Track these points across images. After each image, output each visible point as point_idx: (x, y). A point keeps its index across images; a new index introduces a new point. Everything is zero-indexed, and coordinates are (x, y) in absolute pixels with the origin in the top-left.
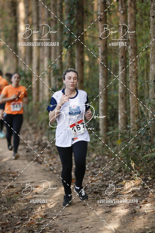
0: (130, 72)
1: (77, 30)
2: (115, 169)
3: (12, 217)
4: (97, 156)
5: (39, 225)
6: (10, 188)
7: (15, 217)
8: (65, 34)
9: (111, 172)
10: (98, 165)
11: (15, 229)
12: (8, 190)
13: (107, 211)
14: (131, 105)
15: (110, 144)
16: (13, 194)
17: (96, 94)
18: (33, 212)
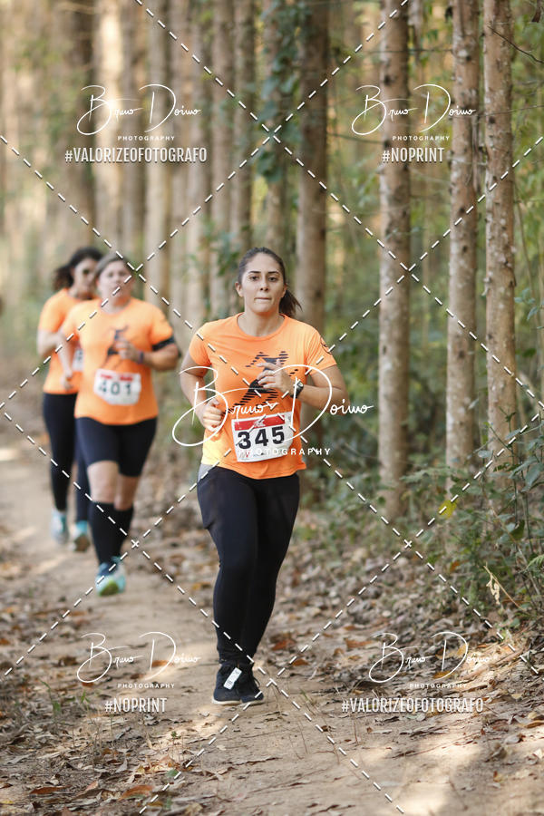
0: (490, 262)
2: (431, 602)
3: (69, 766)
4: (371, 555)
5: (164, 797)
6: (62, 664)
7: (80, 766)
9: (417, 615)
10: (372, 590)
11: (80, 808)
12: (57, 671)
13: (404, 749)
14: (490, 378)
15: (414, 515)
16: (75, 686)
17: (368, 340)
18: (142, 750)
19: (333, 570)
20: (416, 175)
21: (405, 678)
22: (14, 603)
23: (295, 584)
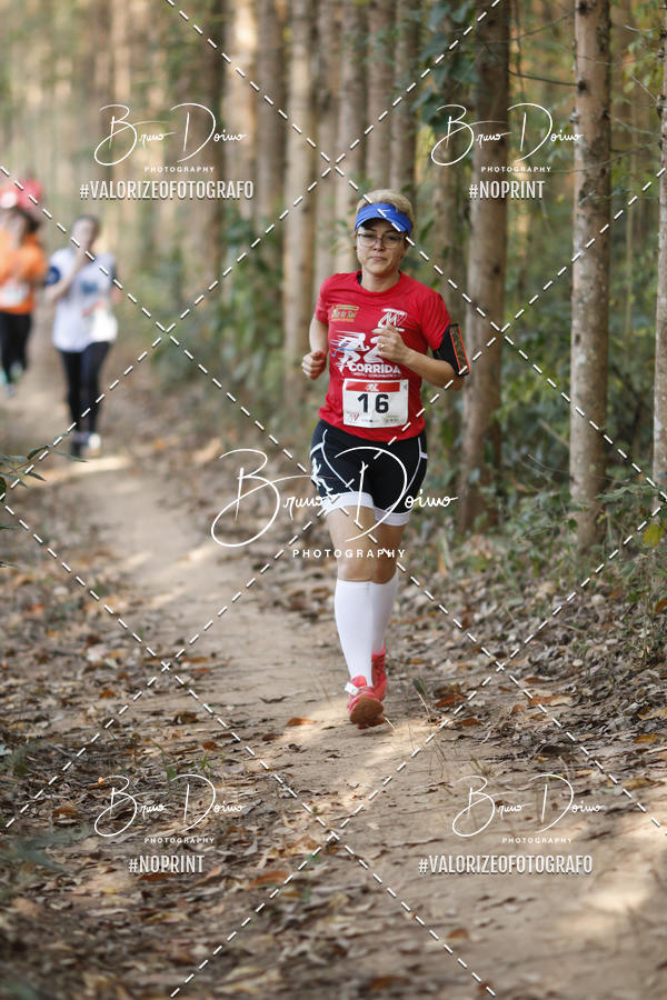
1: (483, 49)
2: (633, 649)
3: (186, 847)
4: (559, 592)
5: (302, 886)
6: (179, 721)
7: (200, 847)
8: (429, 63)
9: (615, 665)
10: (559, 634)
11: (199, 899)
12: (172, 730)
13: (598, 829)
15: (612, 543)
16: (193, 748)
17: (557, 326)
18: (276, 828)
19: (512, 608)
20: (618, 124)
21: (599, 742)
22: (121, 646)
23: (466, 625)
